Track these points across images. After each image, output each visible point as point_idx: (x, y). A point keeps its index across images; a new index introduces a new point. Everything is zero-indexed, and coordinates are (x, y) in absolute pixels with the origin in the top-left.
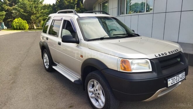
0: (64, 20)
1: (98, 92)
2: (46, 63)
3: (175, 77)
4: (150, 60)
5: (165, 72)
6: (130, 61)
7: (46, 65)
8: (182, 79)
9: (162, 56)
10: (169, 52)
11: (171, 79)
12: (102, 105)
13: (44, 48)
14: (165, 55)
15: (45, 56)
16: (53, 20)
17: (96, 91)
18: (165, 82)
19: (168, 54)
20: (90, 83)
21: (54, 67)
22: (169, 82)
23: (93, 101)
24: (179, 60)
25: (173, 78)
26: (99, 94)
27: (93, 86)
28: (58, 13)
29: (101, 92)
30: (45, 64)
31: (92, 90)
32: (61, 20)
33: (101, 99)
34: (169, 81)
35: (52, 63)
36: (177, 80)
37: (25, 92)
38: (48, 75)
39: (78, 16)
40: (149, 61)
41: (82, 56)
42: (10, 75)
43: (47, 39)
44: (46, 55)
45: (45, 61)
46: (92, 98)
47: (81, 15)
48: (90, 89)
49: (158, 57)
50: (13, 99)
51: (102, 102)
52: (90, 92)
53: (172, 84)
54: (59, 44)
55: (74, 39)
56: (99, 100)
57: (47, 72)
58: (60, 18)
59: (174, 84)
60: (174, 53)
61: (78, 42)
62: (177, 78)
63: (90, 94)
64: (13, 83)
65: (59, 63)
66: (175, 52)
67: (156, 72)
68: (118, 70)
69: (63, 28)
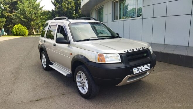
0: (59, 26)
1: (84, 81)
2: (43, 63)
3: (140, 67)
4: (120, 54)
5: (131, 64)
6: (105, 55)
7: (44, 65)
8: (147, 69)
9: (129, 51)
10: (136, 49)
11: (136, 68)
12: (87, 91)
13: (42, 50)
15: (43, 57)
16: (50, 25)
17: (82, 80)
18: (131, 70)
19: (135, 50)
20: (78, 74)
21: (50, 66)
22: (134, 71)
23: (80, 89)
24: (145, 55)
25: (138, 68)
26: (84, 82)
27: (80, 77)
28: (54, 20)
29: (85, 81)
30: (43, 64)
31: (80, 80)
32: (56, 25)
35: (49, 62)
36: (142, 70)
37: (25, 85)
38: (46, 73)
39: (70, 22)
40: (119, 55)
41: (71, 54)
42: (13, 74)
43: (45, 42)
44: (44, 56)
45: (43, 61)
46: (80, 86)
47: (72, 21)
48: (78, 80)
49: (127, 52)
50: (16, 91)
51: (87, 88)
52: (79, 82)
53: (137, 72)
54: (55, 45)
55: (66, 41)
56: (85, 88)
57: (45, 71)
58: (55, 24)
59: (139, 72)
60: (140, 49)
61: (68, 43)
62: (142, 68)
63: (78, 84)
64: (15, 79)
65: (54, 62)
66: (142, 49)
67: (124, 63)
68: (96, 62)
69: (58, 32)
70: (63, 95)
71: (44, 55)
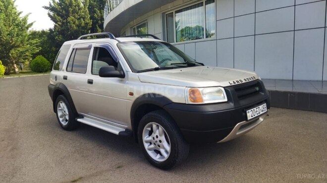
0: (95, 48)
1: (160, 138)
2: (61, 117)
3: (255, 109)
4: (224, 87)
5: (243, 103)
6: (200, 90)
7: (62, 121)
8: (264, 112)
9: (237, 84)
11: (250, 110)
12: (166, 156)
13: (59, 94)
14: (240, 83)
15: (60, 107)
16: (73, 49)
17: (155, 138)
18: (244, 114)
19: (244, 82)
20: (147, 128)
21: (79, 120)
22: (248, 114)
23: (152, 154)
24: (257, 89)
25: (252, 109)
26: (160, 141)
27: (151, 133)
28: (81, 39)
29: (163, 138)
30: (61, 119)
31: (150, 138)
32: (89, 48)
33: (164, 148)
34: (249, 112)
35: (74, 113)
36: (258, 113)
37: (39, 158)
38: (70, 135)
39: (118, 41)
40: (223, 89)
41: (131, 94)
42: (3, 140)
43: (65, 78)
44: (62, 105)
45: (60, 114)
46: (150, 150)
48: (146, 138)
49: (233, 84)
50: (24, 169)
51: (166, 151)
52: (147, 142)
53: (252, 116)
54: (90, 82)
55: (117, 72)
56: (162, 151)
57: (65, 132)
58: (86, 46)
59: (254, 117)
60: (250, 80)
61: (122, 76)
62: (257, 110)
63: (146, 146)
64: (13, 149)
65: (88, 113)
66: (252, 80)
67: (232, 102)
68: (187, 103)
69: (94, 59)
70: (118, 167)
71: (65, 102)
